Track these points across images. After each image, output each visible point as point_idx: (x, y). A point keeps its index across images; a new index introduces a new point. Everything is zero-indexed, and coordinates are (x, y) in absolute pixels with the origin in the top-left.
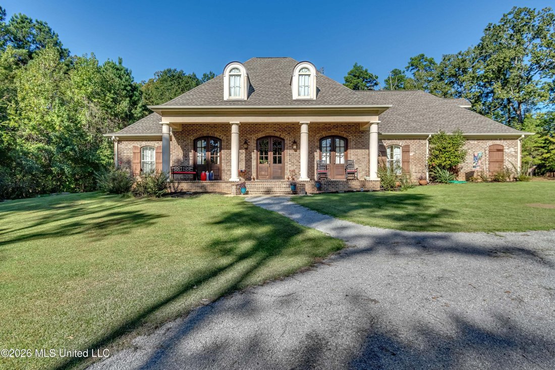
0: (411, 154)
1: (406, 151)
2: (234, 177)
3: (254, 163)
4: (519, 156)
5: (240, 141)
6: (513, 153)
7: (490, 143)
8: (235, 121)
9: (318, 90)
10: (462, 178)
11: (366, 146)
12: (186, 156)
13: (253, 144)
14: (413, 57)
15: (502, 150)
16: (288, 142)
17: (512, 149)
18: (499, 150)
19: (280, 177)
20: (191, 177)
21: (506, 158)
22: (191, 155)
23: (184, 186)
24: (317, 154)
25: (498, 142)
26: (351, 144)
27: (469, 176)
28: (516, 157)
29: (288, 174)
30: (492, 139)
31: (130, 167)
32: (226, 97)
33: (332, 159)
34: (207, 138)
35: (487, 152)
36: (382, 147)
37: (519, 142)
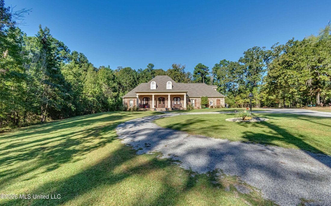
0: (197, 101)
1: (195, 101)
2: (153, 107)
3: (158, 104)
4: (224, 102)
5: (154, 99)
7: (217, 99)
8: (153, 94)
9: (173, 86)
10: (210, 107)
11: (183, 100)
12: (141, 102)
13: (157, 99)
14: (221, 60)
15: (220, 100)
16: (166, 99)
17: (222, 100)
18: (219, 100)
19: (164, 107)
20: (142, 107)
21: (221, 102)
22: (142, 102)
23: (142, 109)
24: (173, 102)
25: (219, 98)
26: (181, 99)
27: (212, 107)
29: (166, 107)
31: (127, 105)
32: (151, 89)
33: (177, 103)
34: (146, 98)
35: (216, 101)
36: (189, 100)
37: (224, 98)
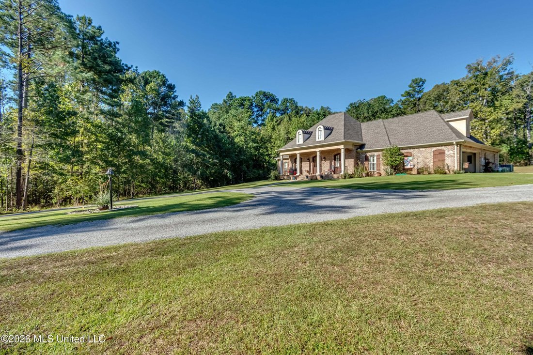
0: (381, 159)
1: (378, 158)
3: (312, 167)
4: (456, 156)
6: (452, 154)
7: (434, 149)
8: (298, 152)
12: (292, 166)
13: (311, 159)
16: (322, 158)
17: (452, 152)
18: (441, 153)
21: (446, 158)
24: (333, 163)
25: (440, 148)
28: (454, 157)
30: (435, 147)
32: (297, 143)
35: (432, 155)
36: (366, 156)
37: (456, 147)
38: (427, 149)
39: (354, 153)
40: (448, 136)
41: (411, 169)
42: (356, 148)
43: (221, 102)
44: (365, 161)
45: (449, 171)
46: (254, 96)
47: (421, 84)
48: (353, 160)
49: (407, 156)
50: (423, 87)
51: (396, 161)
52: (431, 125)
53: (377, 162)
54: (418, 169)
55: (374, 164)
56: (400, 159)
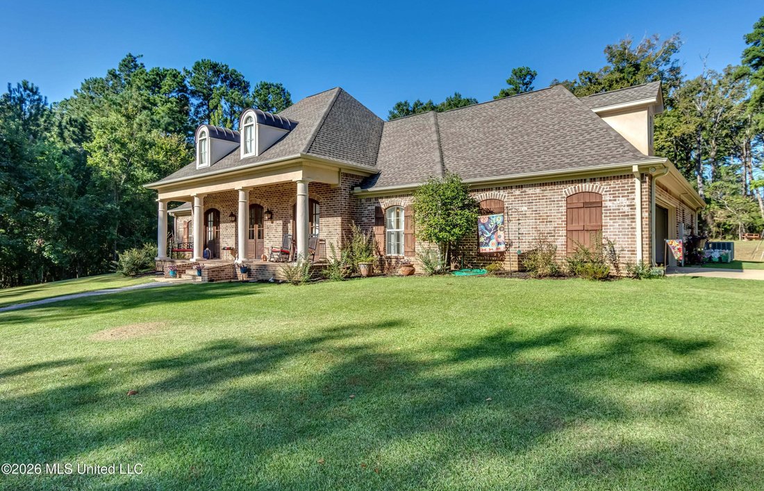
1: (408, 214)
6: (626, 209)
7: (570, 189)
15: (599, 205)
17: (624, 201)
21: (607, 222)
24: (290, 226)
26: (322, 210)
28: (633, 218)
30: (572, 182)
32: (197, 166)
34: (213, 211)
35: (563, 209)
36: (378, 209)
37: (638, 182)
38: (549, 191)
39: (342, 200)
40: (609, 149)
41: (500, 256)
42: (348, 184)
43: (104, 75)
44: (377, 224)
45: (617, 267)
46: (190, 69)
47: (528, 79)
48: (339, 219)
49: (489, 212)
50: (531, 86)
51: (455, 226)
52: (556, 120)
53: (406, 227)
54: (522, 256)
55: (398, 234)
56: (468, 220)
